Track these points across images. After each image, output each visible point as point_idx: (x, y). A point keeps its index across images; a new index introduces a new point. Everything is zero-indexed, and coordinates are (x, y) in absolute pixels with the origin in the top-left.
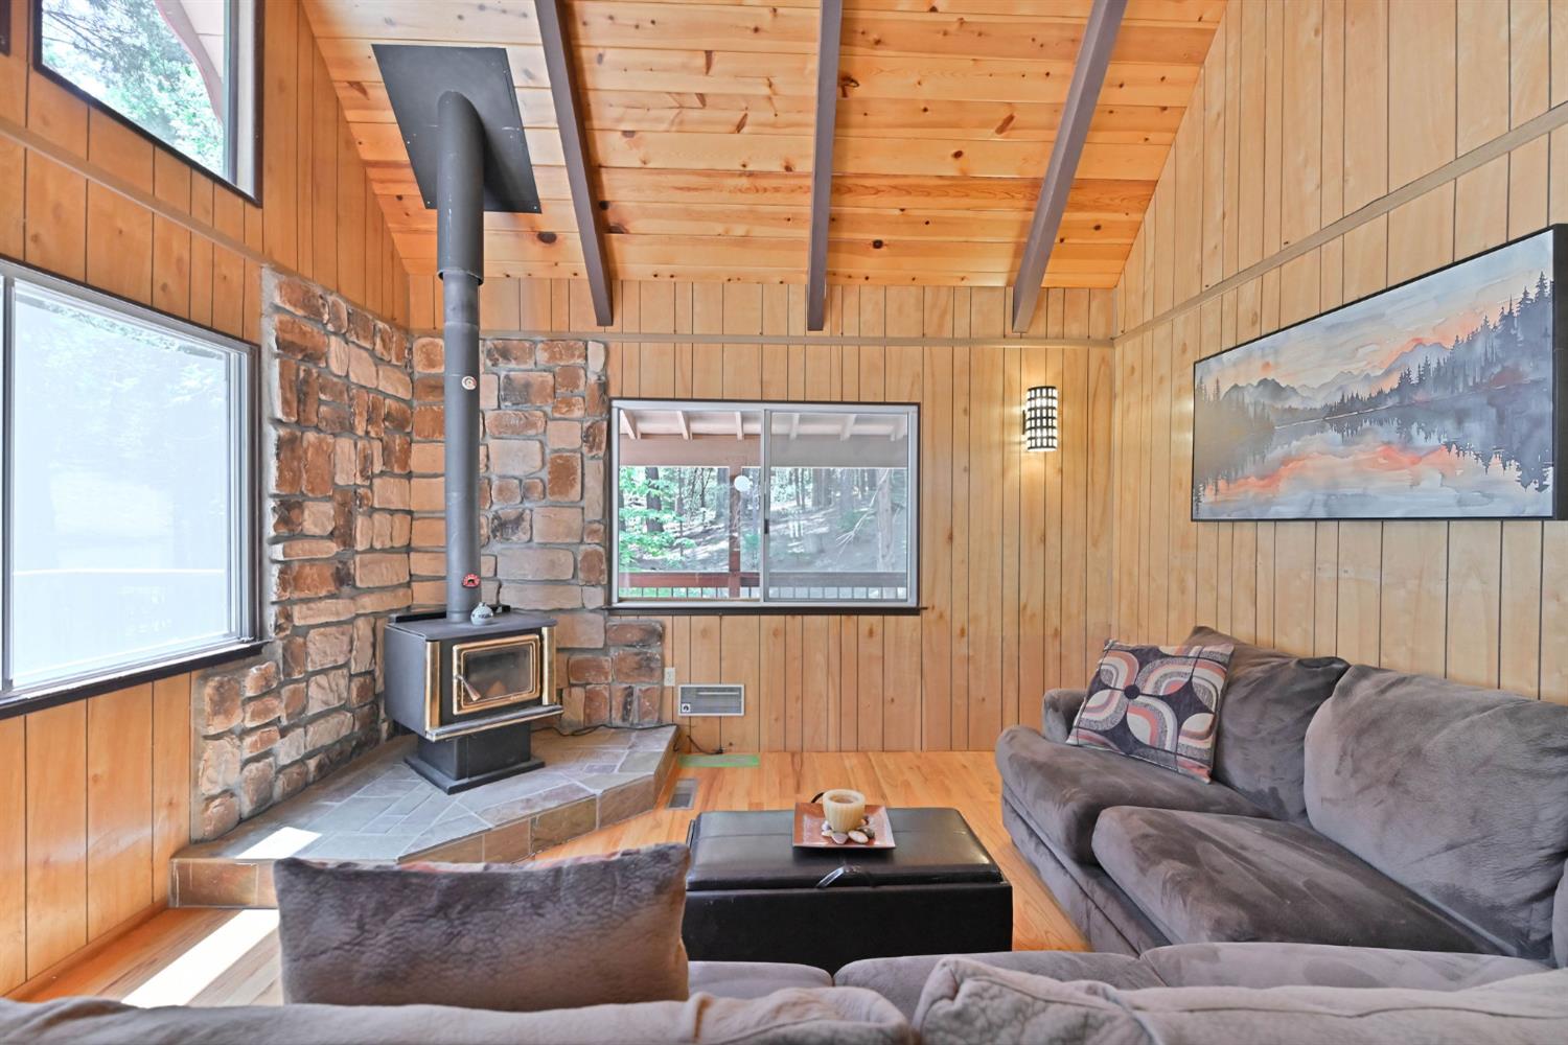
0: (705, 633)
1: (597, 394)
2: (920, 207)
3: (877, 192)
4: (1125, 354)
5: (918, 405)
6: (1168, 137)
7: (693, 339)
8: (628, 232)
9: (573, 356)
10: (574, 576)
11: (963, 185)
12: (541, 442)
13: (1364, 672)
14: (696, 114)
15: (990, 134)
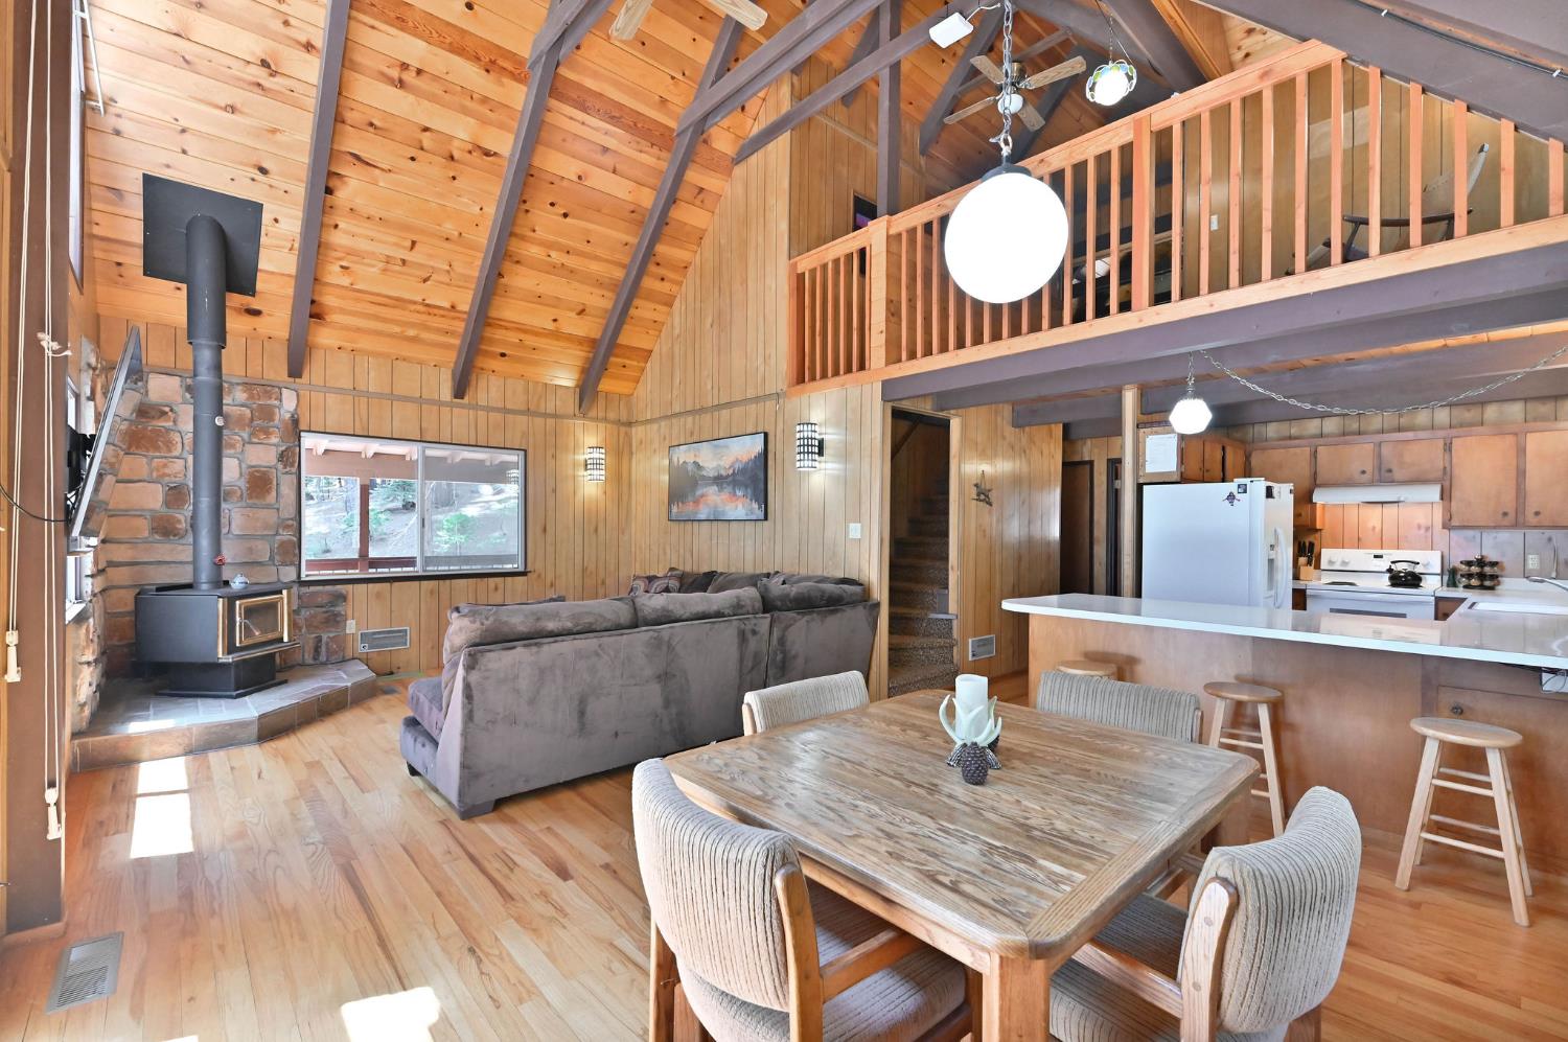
0: (378, 595)
1: (290, 427)
2: (530, 340)
3: (506, 329)
4: (638, 432)
5: (525, 451)
6: (657, 333)
7: (368, 395)
8: (324, 319)
9: (271, 398)
10: (272, 558)
11: (556, 335)
12: (238, 459)
13: (722, 574)
14: (397, 268)
15: (573, 315)
